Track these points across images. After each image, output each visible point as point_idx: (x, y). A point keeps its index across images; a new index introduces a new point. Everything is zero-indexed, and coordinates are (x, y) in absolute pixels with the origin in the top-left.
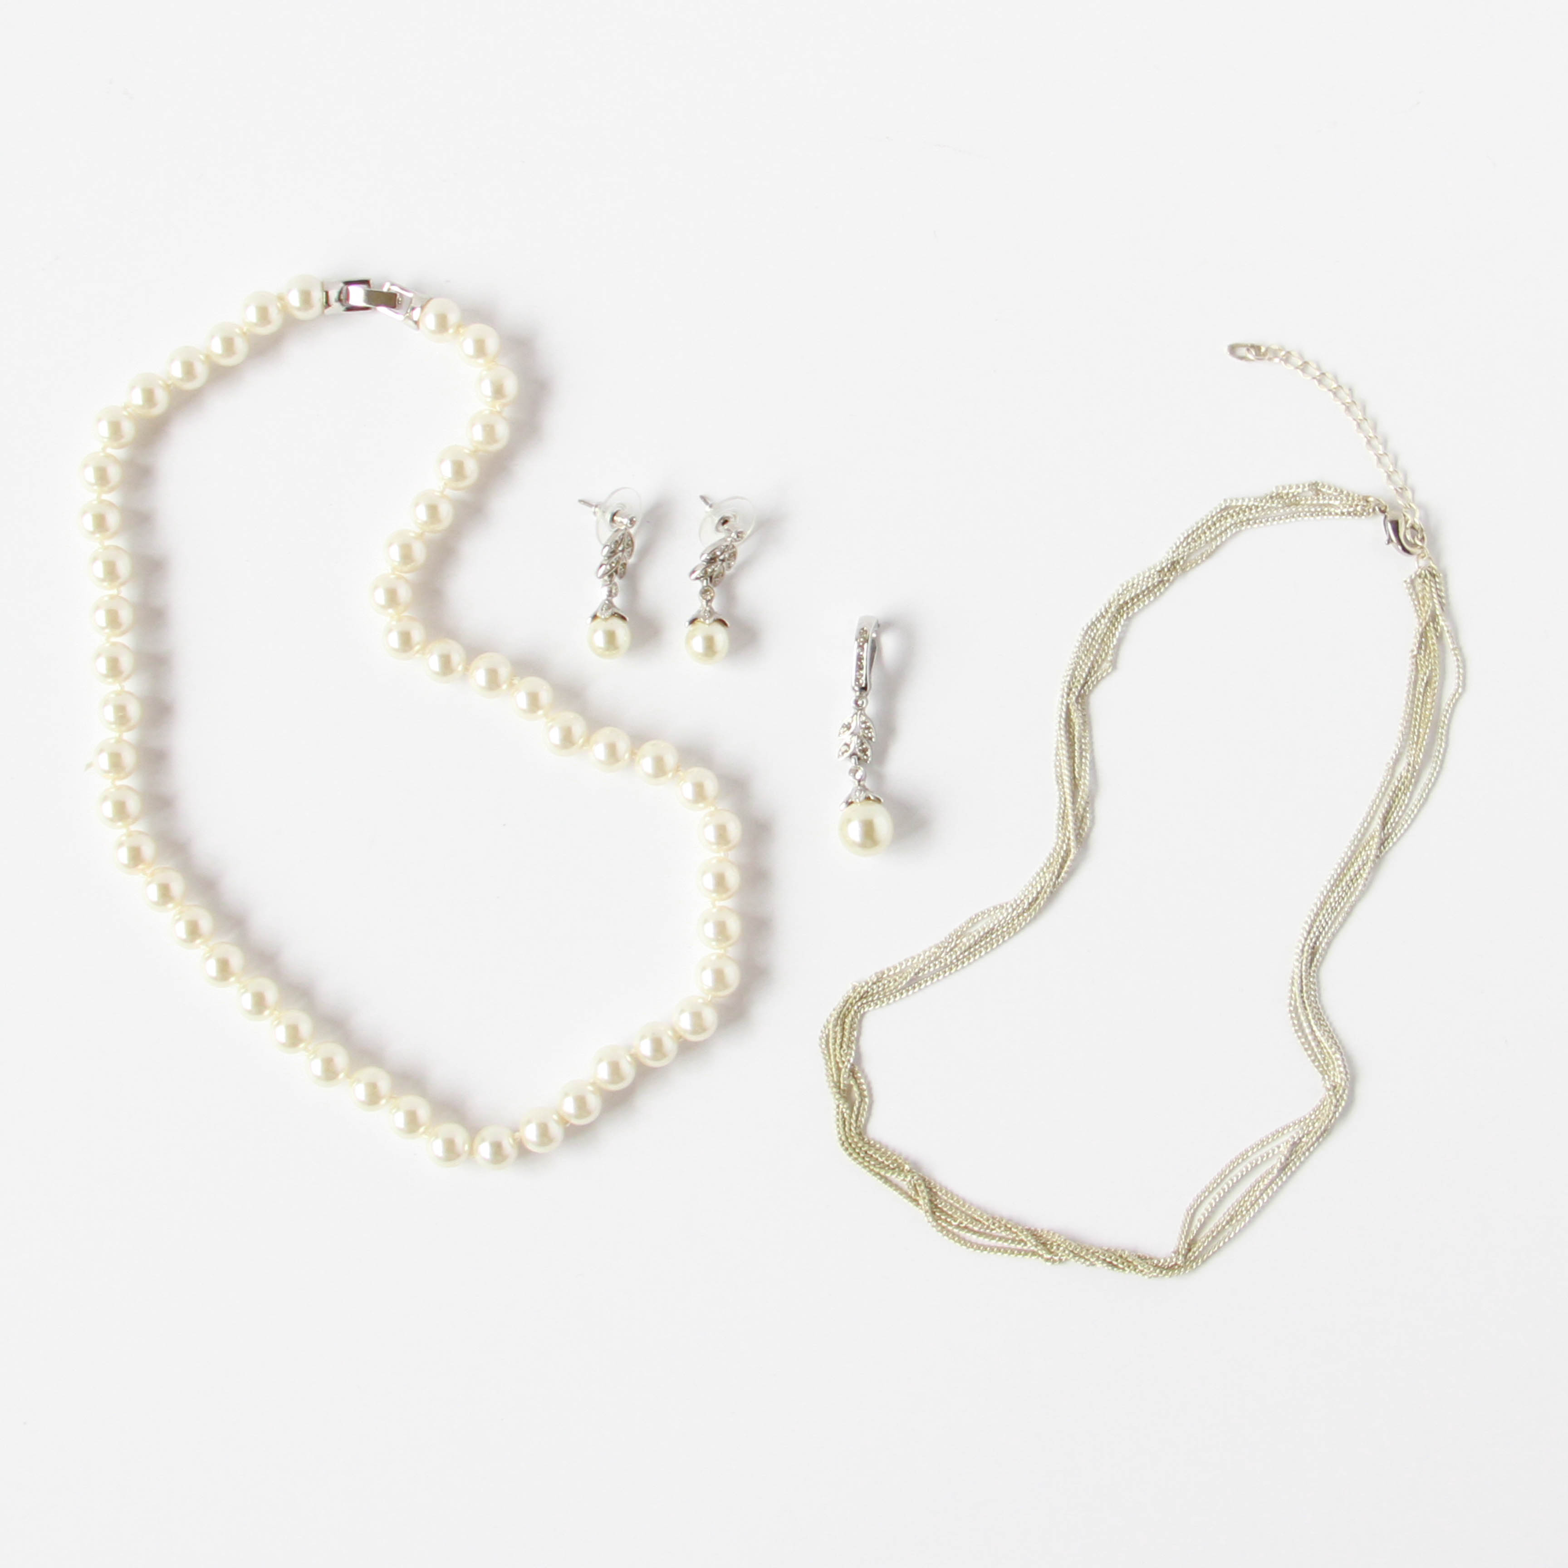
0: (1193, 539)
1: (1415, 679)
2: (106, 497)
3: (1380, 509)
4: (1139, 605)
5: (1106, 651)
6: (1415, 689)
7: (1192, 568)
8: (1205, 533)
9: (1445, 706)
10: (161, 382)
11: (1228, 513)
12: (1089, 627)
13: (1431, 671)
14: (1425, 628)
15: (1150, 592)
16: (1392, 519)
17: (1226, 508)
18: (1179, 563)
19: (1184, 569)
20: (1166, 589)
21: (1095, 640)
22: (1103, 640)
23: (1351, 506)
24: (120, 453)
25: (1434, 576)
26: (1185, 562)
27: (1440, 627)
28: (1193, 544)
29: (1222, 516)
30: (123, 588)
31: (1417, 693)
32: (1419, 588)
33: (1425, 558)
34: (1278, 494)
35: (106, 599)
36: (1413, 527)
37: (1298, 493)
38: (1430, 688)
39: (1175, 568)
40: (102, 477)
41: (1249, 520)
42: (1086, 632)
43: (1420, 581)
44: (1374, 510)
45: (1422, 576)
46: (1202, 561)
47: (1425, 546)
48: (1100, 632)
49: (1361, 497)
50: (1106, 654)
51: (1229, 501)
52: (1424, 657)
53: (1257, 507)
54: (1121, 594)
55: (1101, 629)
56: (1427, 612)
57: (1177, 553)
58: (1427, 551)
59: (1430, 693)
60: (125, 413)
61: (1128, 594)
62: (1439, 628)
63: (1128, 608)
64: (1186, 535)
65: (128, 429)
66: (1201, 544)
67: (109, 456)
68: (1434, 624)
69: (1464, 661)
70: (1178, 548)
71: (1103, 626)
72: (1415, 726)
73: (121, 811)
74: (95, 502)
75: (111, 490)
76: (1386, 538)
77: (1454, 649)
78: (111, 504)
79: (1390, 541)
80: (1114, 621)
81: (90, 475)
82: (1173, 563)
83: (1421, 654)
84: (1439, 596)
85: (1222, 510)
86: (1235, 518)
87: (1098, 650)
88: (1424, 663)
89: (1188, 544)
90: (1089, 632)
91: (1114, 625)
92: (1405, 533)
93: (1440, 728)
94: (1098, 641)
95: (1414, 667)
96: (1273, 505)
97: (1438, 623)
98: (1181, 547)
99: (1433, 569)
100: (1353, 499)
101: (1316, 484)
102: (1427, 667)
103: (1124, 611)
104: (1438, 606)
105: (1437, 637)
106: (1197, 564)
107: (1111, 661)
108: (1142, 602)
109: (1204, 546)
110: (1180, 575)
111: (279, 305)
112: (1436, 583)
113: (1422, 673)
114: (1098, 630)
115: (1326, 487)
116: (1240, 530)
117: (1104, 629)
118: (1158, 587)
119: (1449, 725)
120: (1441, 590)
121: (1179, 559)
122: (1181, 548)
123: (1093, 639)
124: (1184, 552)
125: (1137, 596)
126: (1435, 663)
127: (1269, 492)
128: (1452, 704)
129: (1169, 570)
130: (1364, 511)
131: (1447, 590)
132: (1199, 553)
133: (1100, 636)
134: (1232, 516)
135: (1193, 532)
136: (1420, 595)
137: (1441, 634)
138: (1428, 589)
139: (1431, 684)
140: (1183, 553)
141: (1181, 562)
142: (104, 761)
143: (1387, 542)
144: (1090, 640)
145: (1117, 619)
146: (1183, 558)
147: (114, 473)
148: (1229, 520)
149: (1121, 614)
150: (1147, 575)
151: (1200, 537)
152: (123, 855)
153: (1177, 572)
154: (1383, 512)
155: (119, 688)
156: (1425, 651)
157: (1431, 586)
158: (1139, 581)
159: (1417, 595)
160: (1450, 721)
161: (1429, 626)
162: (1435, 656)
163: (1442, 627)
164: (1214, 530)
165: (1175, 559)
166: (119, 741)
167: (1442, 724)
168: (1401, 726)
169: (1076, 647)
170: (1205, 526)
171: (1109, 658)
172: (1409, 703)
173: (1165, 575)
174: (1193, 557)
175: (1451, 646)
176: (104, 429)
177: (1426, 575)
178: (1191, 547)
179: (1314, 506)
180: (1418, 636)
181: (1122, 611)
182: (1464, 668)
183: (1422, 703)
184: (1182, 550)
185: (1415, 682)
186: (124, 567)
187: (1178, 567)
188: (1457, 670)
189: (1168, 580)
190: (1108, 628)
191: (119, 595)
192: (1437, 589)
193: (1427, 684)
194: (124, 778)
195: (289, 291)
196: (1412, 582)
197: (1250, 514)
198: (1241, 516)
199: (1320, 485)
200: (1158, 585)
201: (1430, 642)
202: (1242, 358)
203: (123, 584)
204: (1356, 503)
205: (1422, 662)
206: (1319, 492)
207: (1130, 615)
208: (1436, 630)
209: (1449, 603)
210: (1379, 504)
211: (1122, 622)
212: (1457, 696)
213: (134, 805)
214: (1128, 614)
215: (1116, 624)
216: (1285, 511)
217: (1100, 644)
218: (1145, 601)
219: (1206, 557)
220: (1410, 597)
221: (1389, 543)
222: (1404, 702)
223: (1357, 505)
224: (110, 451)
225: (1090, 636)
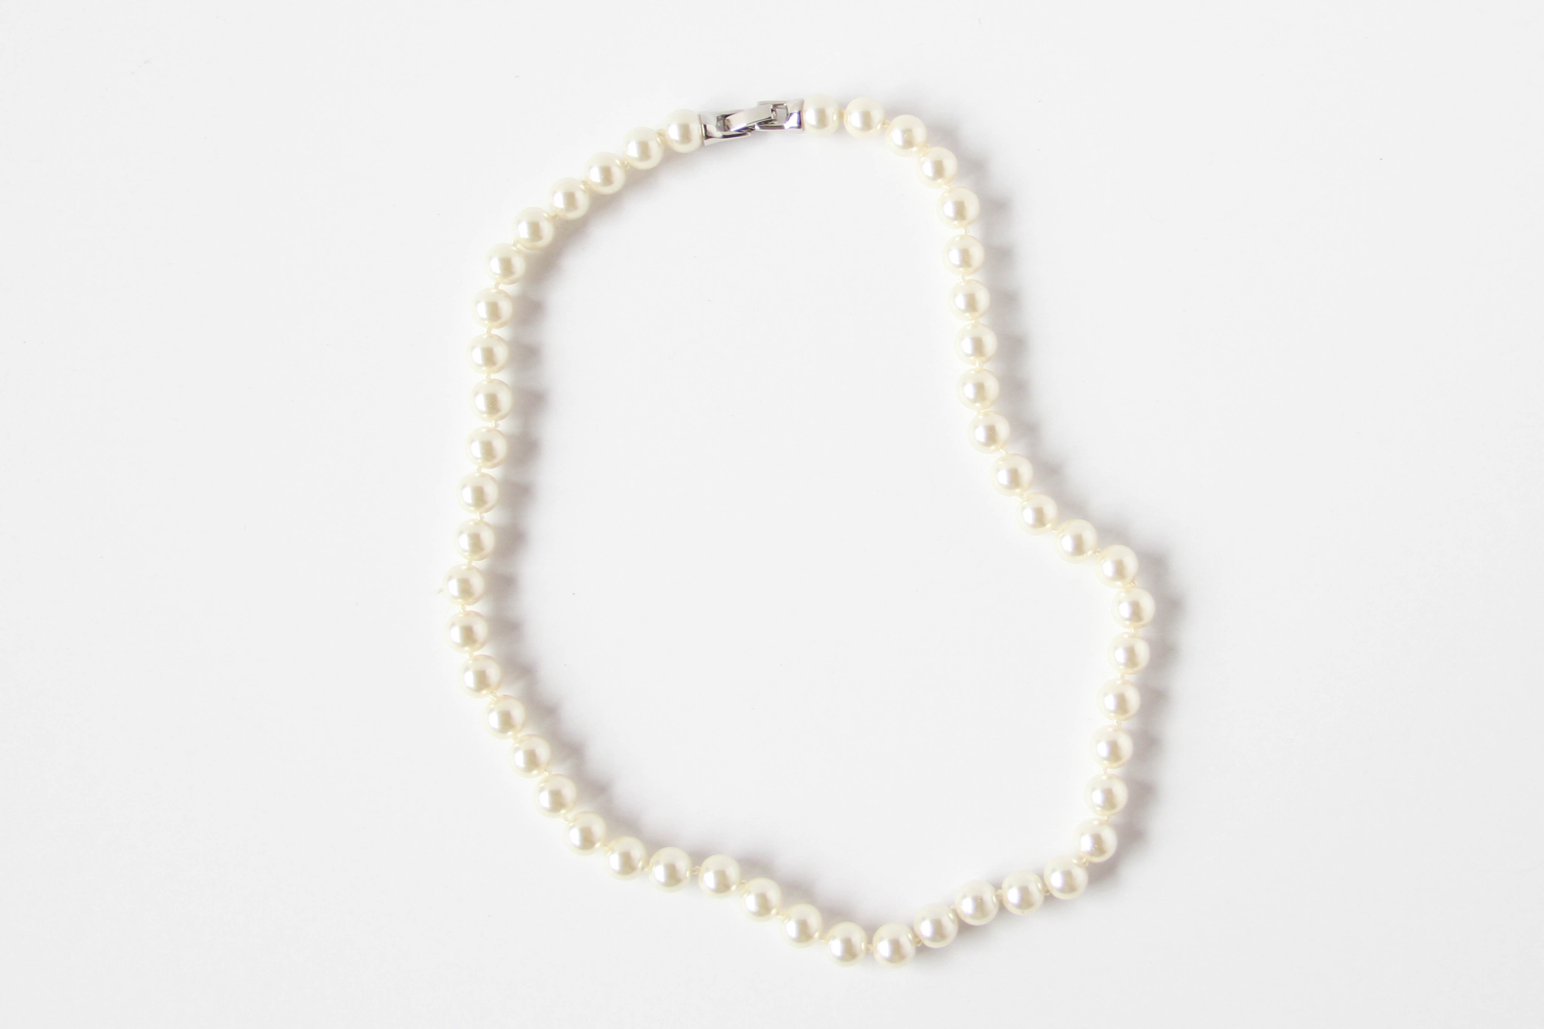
2: (495, 332)
10: (546, 215)
24: (512, 289)
30: (501, 423)
35: (484, 430)
40: (494, 312)
60: (514, 248)
65: (519, 266)
67: (500, 292)
73: (469, 636)
74: (485, 337)
75: (502, 325)
78: (500, 339)
81: (482, 310)
111: (659, 140)
142: (454, 587)
147: (506, 308)
152: (470, 679)
155: (479, 518)
166: (470, 568)
176: (496, 266)
186: (506, 400)
191: (498, 429)
194: (474, 603)
195: (669, 126)
203: (503, 418)
213: (481, 629)
224: (502, 287)
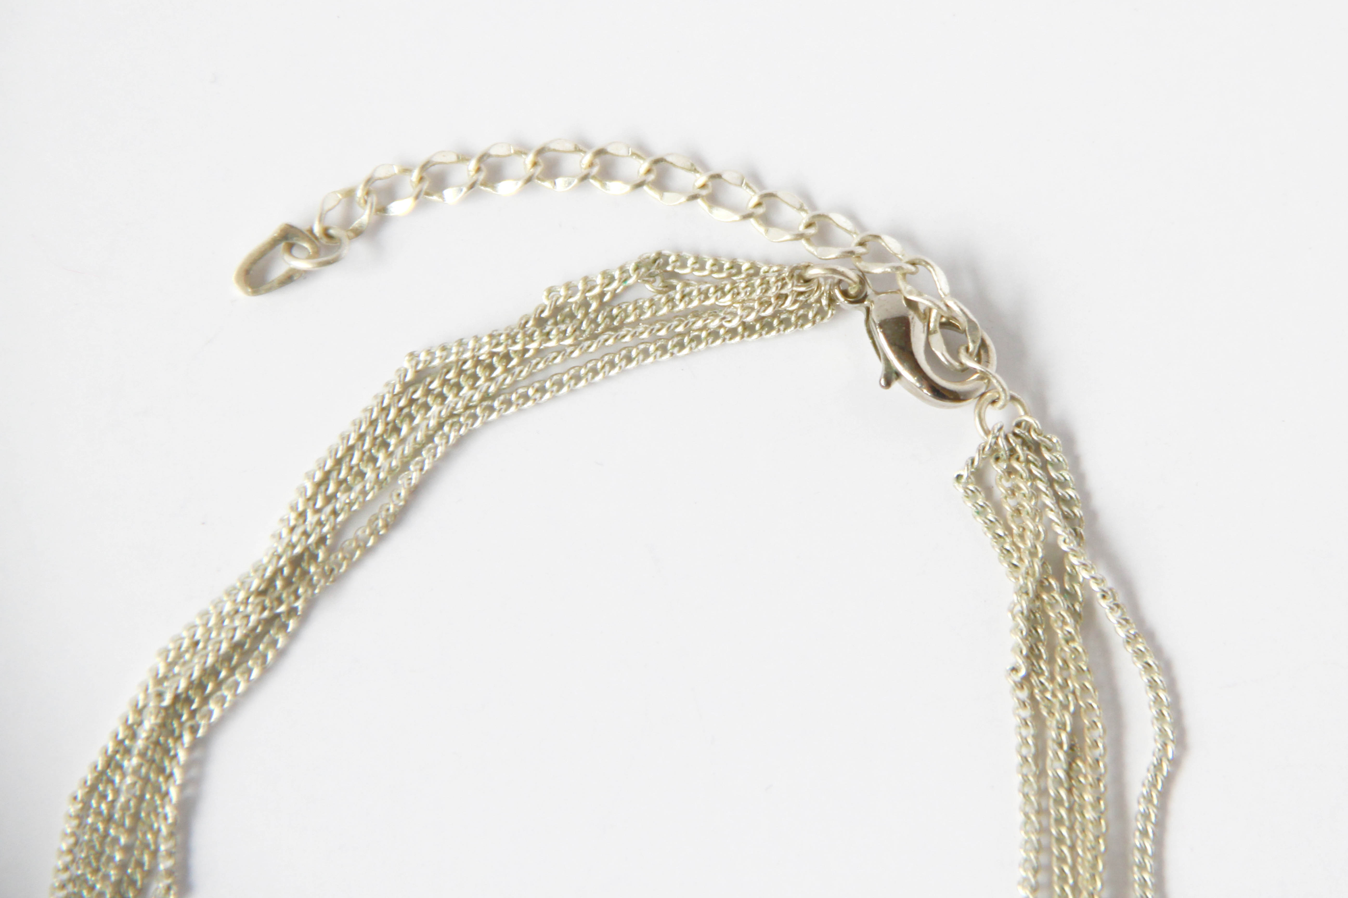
0: (340, 483)
1: (1036, 745)
3: (845, 294)
4: (224, 699)
5: (152, 847)
6: (1041, 774)
7: (353, 565)
8: (374, 460)
9: (1136, 806)
11: (428, 392)
12: (93, 789)
13: (1076, 715)
14: (1038, 597)
15: (246, 655)
16: (885, 316)
17: (420, 377)
18: (314, 557)
19: (332, 570)
20: (293, 637)
21: (115, 822)
22: (136, 817)
23: (764, 303)
25: (1035, 447)
26: (331, 551)
27: (1081, 585)
28: (342, 497)
29: (412, 401)
31: (1050, 782)
32: (1000, 491)
33: (1000, 403)
34: (557, 310)
36: (948, 325)
37: (615, 295)
38: (1084, 761)
39: (305, 573)
41: (486, 397)
42: (86, 806)
43: (996, 470)
44: (832, 300)
45: (1003, 453)
46: (380, 539)
47: (992, 369)
48: (122, 799)
49: (786, 274)
50: (155, 853)
51: (423, 357)
52: (1052, 679)
53: (507, 357)
54: (166, 678)
55: (124, 788)
56: (1033, 554)
57: (299, 530)
58: (998, 381)
59: (1085, 777)
61: (196, 660)
62: (1077, 588)
63: (193, 714)
64: (319, 476)
66: (364, 493)
68: (1061, 581)
69: (1167, 668)
70: (302, 515)
71: (129, 780)
72: (1063, 878)
76: (879, 368)
77: (1130, 640)
79: (890, 377)
80: (157, 757)
82: (296, 562)
83: (1040, 673)
84: (1059, 500)
85: (406, 386)
86: (451, 398)
87: (128, 849)
88: (1054, 695)
89: (329, 499)
90: (94, 803)
91: (161, 770)
92: (928, 345)
93: (1135, 869)
94: (123, 825)
95: (1026, 713)
96: (550, 344)
97: (1073, 577)
98: (309, 513)
99: (1029, 428)
100: (765, 283)
101: (659, 260)
102: (1065, 707)
103: (182, 724)
104: (1061, 532)
105: (1076, 615)
106: (367, 551)
107: (170, 873)
108: (229, 688)
109: (375, 498)
110: (325, 589)
112: (1044, 465)
113: (1054, 723)
114: (117, 792)
115: (690, 261)
116: (470, 433)
117: (134, 784)
118: (266, 639)
119: (1158, 856)
120: (1064, 484)
121: (312, 548)
122: (311, 518)
123: (109, 819)
124: (320, 523)
125: (212, 672)
126: (1084, 688)
127: (530, 309)
128: (1154, 795)
129: (288, 582)
130: (806, 305)
131: (1080, 479)
132: (364, 520)
133: (126, 807)
134: (443, 397)
135: (339, 462)
136: (1008, 508)
137: (1089, 605)
138: (1025, 487)
139: (1082, 750)
140: (318, 529)
141: (321, 555)
143: (883, 382)
144: (101, 826)
145: (167, 751)
146: (322, 540)
148: (435, 409)
149: (177, 733)
150: (228, 607)
151: (362, 474)
153: (312, 586)
154: (858, 299)
156: (1051, 661)
157: (1033, 477)
158: (209, 631)
159: (999, 510)
160: (1159, 842)
161: (1049, 589)
162: (1080, 670)
163: (1085, 586)
164: (396, 446)
165: (298, 550)
167: (1137, 857)
168: (1024, 887)
169: (62, 853)
170: (368, 440)
171: (164, 865)
172: (1033, 818)
173: (280, 601)
174: (350, 534)
175: (1122, 633)
177: (1012, 451)
178: (338, 506)
179: (665, 320)
180: (1022, 625)
181: (175, 724)
182: (1172, 687)
183: (1070, 810)
184: (316, 518)
185: (1040, 755)
187: (312, 569)
188: (1151, 695)
189: (292, 611)
190: (146, 780)
192: (1051, 482)
193: (1073, 753)
196: (979, 475)
197: (490, 379)
198: (465, 391)
199: (672, 258)
200: (265, 632)
201: (1060, 634)
202: (290, 279)
204: (773, 291)
205: (1048, 695)
206: (674, 282)
207: (200, 733)
208: (1069, 595)
209: (1092, 515)
210: (840, 281)
211: (182, 755)
212: (1165, 766)
214: (194, 730)
215: (167, 763)
216: (585, 352)
217: (132, 831)
218: (237, 684)
219: (387, 526)
220: (979, 520)
221: (888, 384)
222: (1021, 817)
223: (782, 297)
225: (99, 813)
